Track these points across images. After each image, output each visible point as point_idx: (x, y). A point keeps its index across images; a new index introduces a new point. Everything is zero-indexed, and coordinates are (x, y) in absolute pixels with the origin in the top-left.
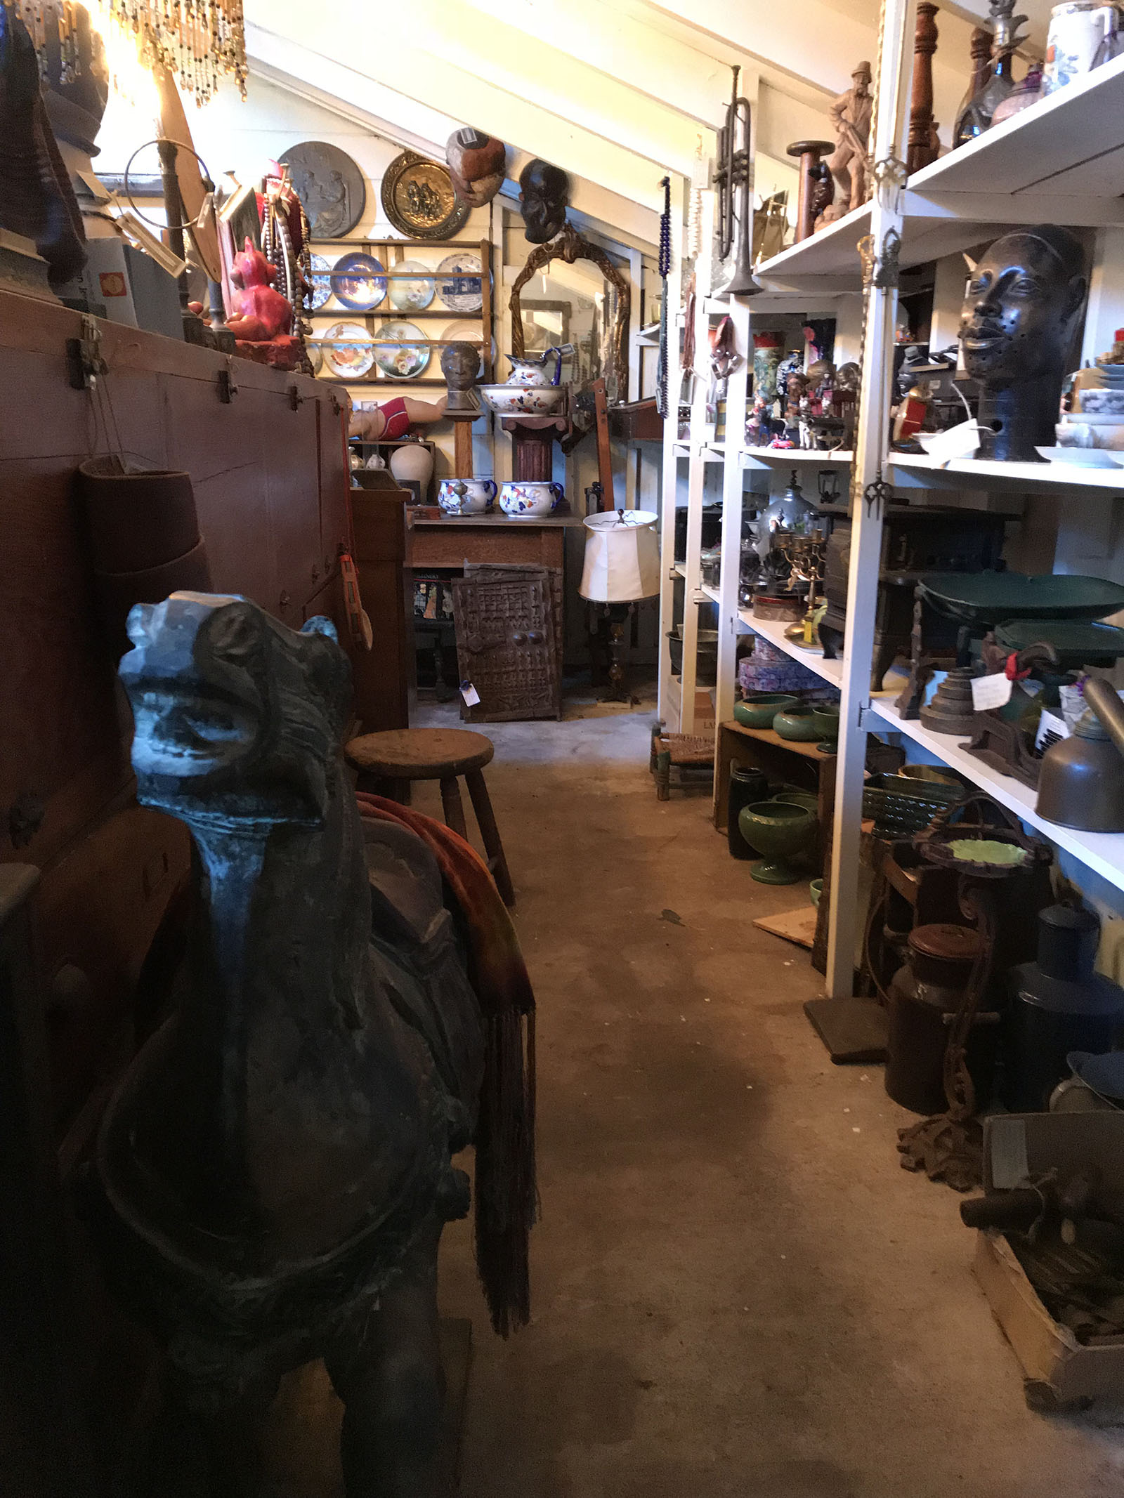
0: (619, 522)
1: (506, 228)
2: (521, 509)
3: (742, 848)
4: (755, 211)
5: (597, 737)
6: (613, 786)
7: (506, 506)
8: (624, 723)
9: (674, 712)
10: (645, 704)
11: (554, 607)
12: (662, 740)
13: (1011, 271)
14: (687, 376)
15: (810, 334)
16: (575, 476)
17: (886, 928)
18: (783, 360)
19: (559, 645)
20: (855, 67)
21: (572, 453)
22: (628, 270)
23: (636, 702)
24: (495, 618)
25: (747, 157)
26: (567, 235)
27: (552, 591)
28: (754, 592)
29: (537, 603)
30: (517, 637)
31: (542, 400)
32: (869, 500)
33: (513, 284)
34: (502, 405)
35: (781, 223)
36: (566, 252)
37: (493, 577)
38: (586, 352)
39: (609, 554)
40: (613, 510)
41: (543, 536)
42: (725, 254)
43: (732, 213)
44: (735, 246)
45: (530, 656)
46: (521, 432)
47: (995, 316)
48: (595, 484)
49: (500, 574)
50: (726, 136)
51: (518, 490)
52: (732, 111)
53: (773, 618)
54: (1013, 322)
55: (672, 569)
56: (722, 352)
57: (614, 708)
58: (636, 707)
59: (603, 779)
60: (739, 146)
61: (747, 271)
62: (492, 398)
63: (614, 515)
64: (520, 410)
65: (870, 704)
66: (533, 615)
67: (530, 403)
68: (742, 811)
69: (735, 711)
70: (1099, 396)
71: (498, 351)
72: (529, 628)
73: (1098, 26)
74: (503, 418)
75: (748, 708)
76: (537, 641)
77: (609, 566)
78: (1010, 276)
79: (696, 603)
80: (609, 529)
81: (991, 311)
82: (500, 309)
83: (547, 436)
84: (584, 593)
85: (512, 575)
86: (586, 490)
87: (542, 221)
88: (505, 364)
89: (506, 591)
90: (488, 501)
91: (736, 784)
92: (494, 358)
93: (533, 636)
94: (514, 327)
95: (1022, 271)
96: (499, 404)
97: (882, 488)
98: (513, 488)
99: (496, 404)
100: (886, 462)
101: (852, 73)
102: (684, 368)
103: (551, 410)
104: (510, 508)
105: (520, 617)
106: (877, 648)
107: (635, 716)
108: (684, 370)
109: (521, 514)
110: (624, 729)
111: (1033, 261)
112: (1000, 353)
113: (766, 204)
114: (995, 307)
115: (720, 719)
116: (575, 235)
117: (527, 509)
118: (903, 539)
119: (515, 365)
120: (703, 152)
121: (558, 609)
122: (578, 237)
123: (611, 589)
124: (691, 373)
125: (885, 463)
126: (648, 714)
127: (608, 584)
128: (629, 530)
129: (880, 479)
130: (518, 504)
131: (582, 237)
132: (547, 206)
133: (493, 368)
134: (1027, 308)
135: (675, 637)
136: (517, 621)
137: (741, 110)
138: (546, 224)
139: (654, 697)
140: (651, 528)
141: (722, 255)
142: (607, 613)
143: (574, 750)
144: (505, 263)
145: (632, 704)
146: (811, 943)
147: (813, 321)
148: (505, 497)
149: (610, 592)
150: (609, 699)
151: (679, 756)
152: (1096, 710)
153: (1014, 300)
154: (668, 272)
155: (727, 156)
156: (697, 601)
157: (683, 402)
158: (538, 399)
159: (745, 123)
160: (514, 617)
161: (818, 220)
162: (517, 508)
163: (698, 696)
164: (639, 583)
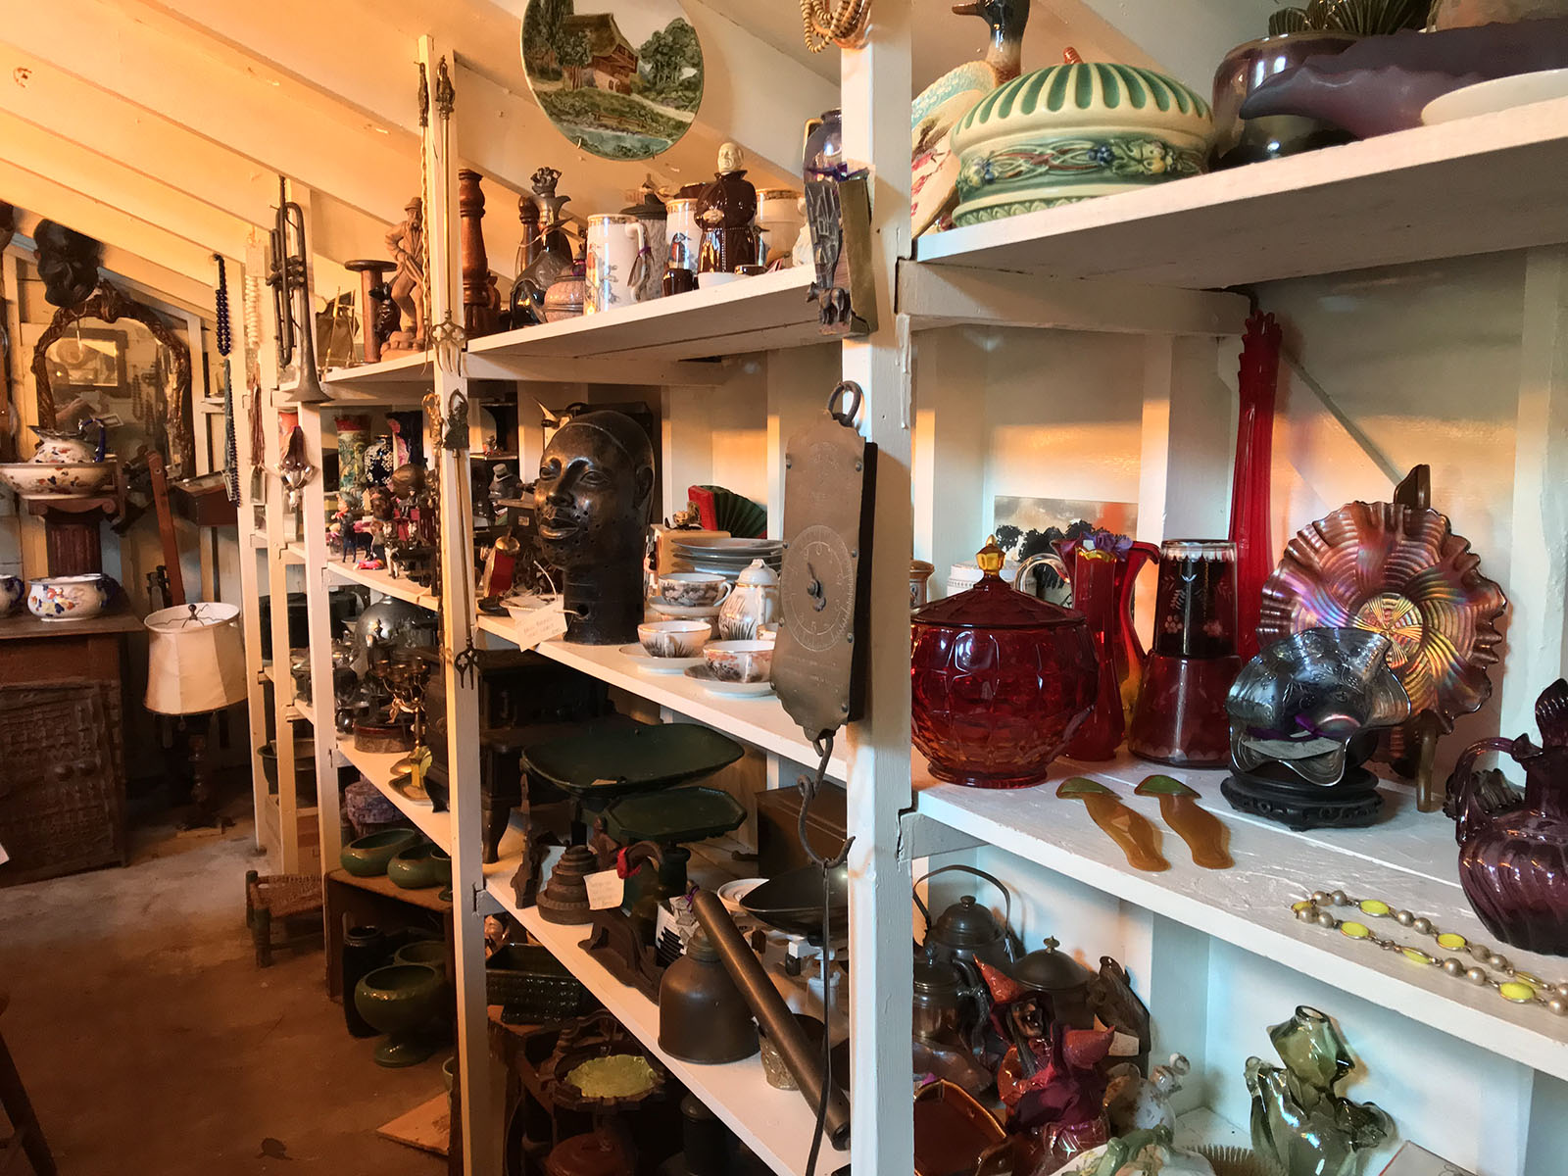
0: (190, 619)
1: (22, 280)
2: (59, 612)
3: (360, 1025)
4: (318, 314)
5: (175, 884)
6: (198, 956)
7: (37, 609)
8: (213, 857)
9: (275, 841)
10: (241, 826)
11: (110, 727)
12: (260, 886)
13: (579, 461)
14: (258, 473)
15: (396, 427)
16: (133, 559)
17: (525, 1139)
18: (370, 445)
19: (119, 773)
20: (408, 202)
21: (128, 533)
22: (185, 332)
23: (228, 823)
24: (27, 750)
25: (303, 263)
26: (104, 291)
27: (106, 708)
28: (354, 716)
29: (87, 725)
30: (59, 770)
31: (81, 479)
32: (460, 669)
33: (36, 343)
34: (25, 485)
35: (351, 325)
36: (105, 310)
37: (22, 700)
38: (149, 385)
39: (180, 659)
40: (184, 603)
41: (90, 642)
42: (286, 360)
43: (291, 321)
44: (297, 352)
45: (80, 791)
46: (55, 517)
47: (567, 506)
48: (161, 569)
49: (31, 696)
50: (278, 237)
51: (53, 590)
52: (282, 214)
53: (377, 750)
54: (586, 513)
55: (260, 672)
56: (291, 463)
57: (199, 836)
58: (230, 831)
59: (183, 948)
60: (293, 250)
61: (314, 378)
62: (12, 478)
63: (184, 610)
64: (52, 491)
65: (485, 885)
66: (82, 740)
67: (65, 483)
68: (358, 987)
69: (342, 857)
70: (676, 587)
71: (19, 420)
72: (76, 757)
73: (632, 238)
74: (30, 500)
75: (357, 854)
76: (88, 772)
77: (181, 672)
78: (578, 467)
79: (289, 721)
80: (180, 630)
81: (564, 501)
82: (20, 373)
83: (91, 520)
84: (151, 704)
85: (49, 695)
86: (149, 575)
87: (66, 283)
88: (29, 437)
89: (40, 716)
90: (12, 602)
91: (349, 951)
92: (15, 427)
93: (83, 766)
94: (39, 393)
95: (591, 464)
96: (23, 486)
97: (473, 656)
98: (46, 587)
99: (18, 485)
100: (476, 626)
101: (405, 207)
102: (252, 464)
103: (94, 490)
104: (42, 611)
105: (62, 745)
106: (488, 813)
107: (228, 844)
108: (254, 467)
109: (58, 618)
110: (214, 865)
111: (598, 453)
112: (577, 542)
113: (331, 305)
114: (566, 497)
115: (327, 867)
116: (114, 293)
117: (67, 612)
118: (504, 694)
119: (43, 439)
120: (257, 239)
121: (116, 730)
122: (118, 294)
123: (185, 696)
124: (261, 470)
125: (474, 628)
126: (245, 838)
127: (181, 693)
128: (205, 629)
129: (470, 647)
130: (53, 606)
131: (123, 294)
132: (72, 267)
133: (13, 439)
134: (598, 499)
135: (268, 751)
136: (58, 750)
137: (292, 214)
138: (72, 286)
139: (249, 814)
140: (231, 624)
141: (284, 361)
142: (182, 726)
143: (145, 909)
144: (23, 320)
145: (223, 827)
146: (445, 1148)
147: (396, 413)
148: (35, 599)
149: (184, 701)
150: (193, 825)
151: (280, 908)
152: (705, 926)
153: (585, 491)
154: (229, 351)
155: (281, 260)
156: (291, 719)
157: (255, 500)
158: (77, 478)
159: (297, 229)
160: (53, 746)
161: (384, 347)
162: (53, 611)
163: (301, 821)
164: (222, 689)
